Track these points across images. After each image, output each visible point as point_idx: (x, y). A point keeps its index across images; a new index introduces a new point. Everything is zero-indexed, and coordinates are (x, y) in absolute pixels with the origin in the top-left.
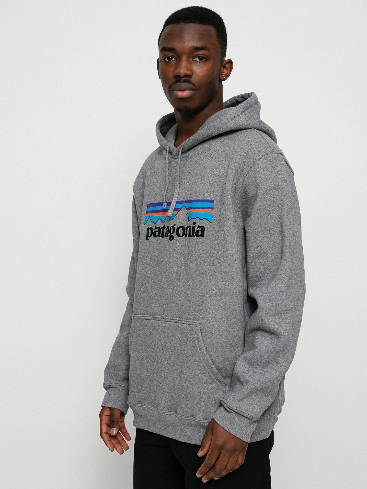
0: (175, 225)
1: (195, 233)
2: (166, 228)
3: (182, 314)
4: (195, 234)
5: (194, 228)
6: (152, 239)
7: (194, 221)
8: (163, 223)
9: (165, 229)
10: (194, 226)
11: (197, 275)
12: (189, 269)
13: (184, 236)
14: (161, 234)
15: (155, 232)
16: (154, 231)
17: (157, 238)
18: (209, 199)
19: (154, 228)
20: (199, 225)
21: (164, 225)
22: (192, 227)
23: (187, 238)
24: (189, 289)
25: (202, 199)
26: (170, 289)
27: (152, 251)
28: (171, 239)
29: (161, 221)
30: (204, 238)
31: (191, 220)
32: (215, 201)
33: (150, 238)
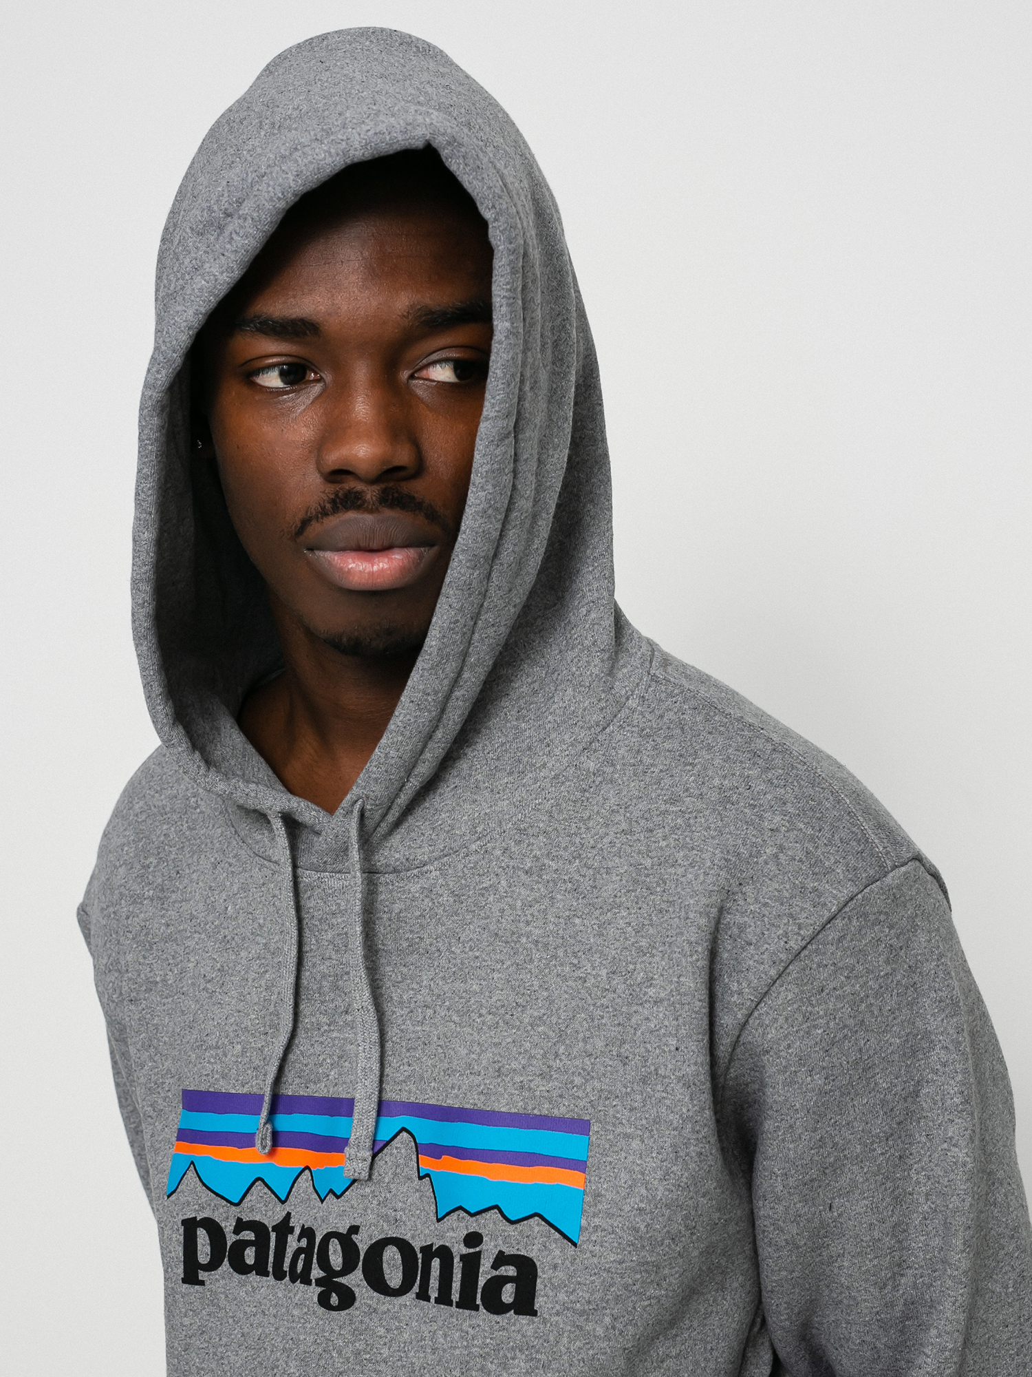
0: (354, 1229)
1: (479, 1291)
2: (297, 1231)
4: (479, 1296)
5: (472, 1263)
7: (473, 1225)
8: (283, 1202)
9: (290, 1238)
10: (472, 1250)
13: (411, 1295)
14: (271, 1259)
15: (240, 1246)
16: (231, 1239)
17: (253, 1277)
18: (561, 1111)
19: (228, 1226)
20: (501, 1252)
21: (289, 1214)
22: (463, 1257)
23: (431, 1308)
25: (513, 1111)
28: (334, 1299)
29: (266, 1190)
30: (536, 1319)
31: (454, 1216)
32: (595, 1127)
33: (207, 1274)
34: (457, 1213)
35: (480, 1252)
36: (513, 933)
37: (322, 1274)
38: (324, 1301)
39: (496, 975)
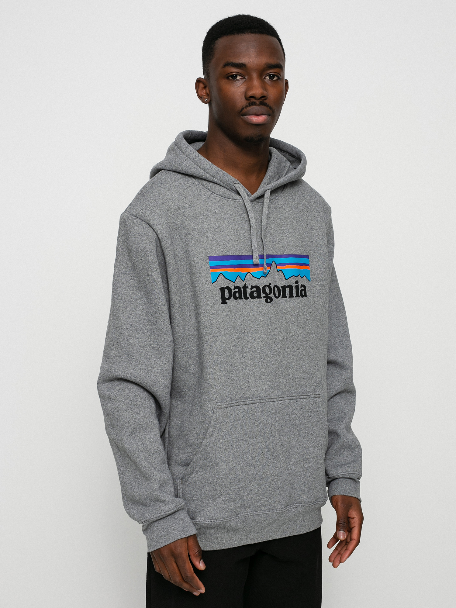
0: (270, 284)
1: (299, 293)
2: (250, 287)
3: (296, 388)
5: (297, 287)
6: (231, 302)
7: (297, 279)
8: (243, 281)
9: (247, 289)
10: (297, 285)
11: (307, 340)
12: (297, 335)
14: (243, 295)
15: (235, 292)
16: (233, 291)
17: (239, 300)
18: (305, 254)
19: (232, 288)
20: (302, 284)
21: (245, 284)
22: (295, 286)
23: (287, 299)
24: (301, 358)
26: (276, 362)
27: (234, 317)
28: (269, 300)
29: (240, 278)
30: (307, 298)
31: (292, 278)
32: (309, 257)
33: (228, 300)
34: (293, 277)
35: (298, 285)
36: (289, 217)
37: (265, 295)
38: (266, 301)
39: (288, 226)
